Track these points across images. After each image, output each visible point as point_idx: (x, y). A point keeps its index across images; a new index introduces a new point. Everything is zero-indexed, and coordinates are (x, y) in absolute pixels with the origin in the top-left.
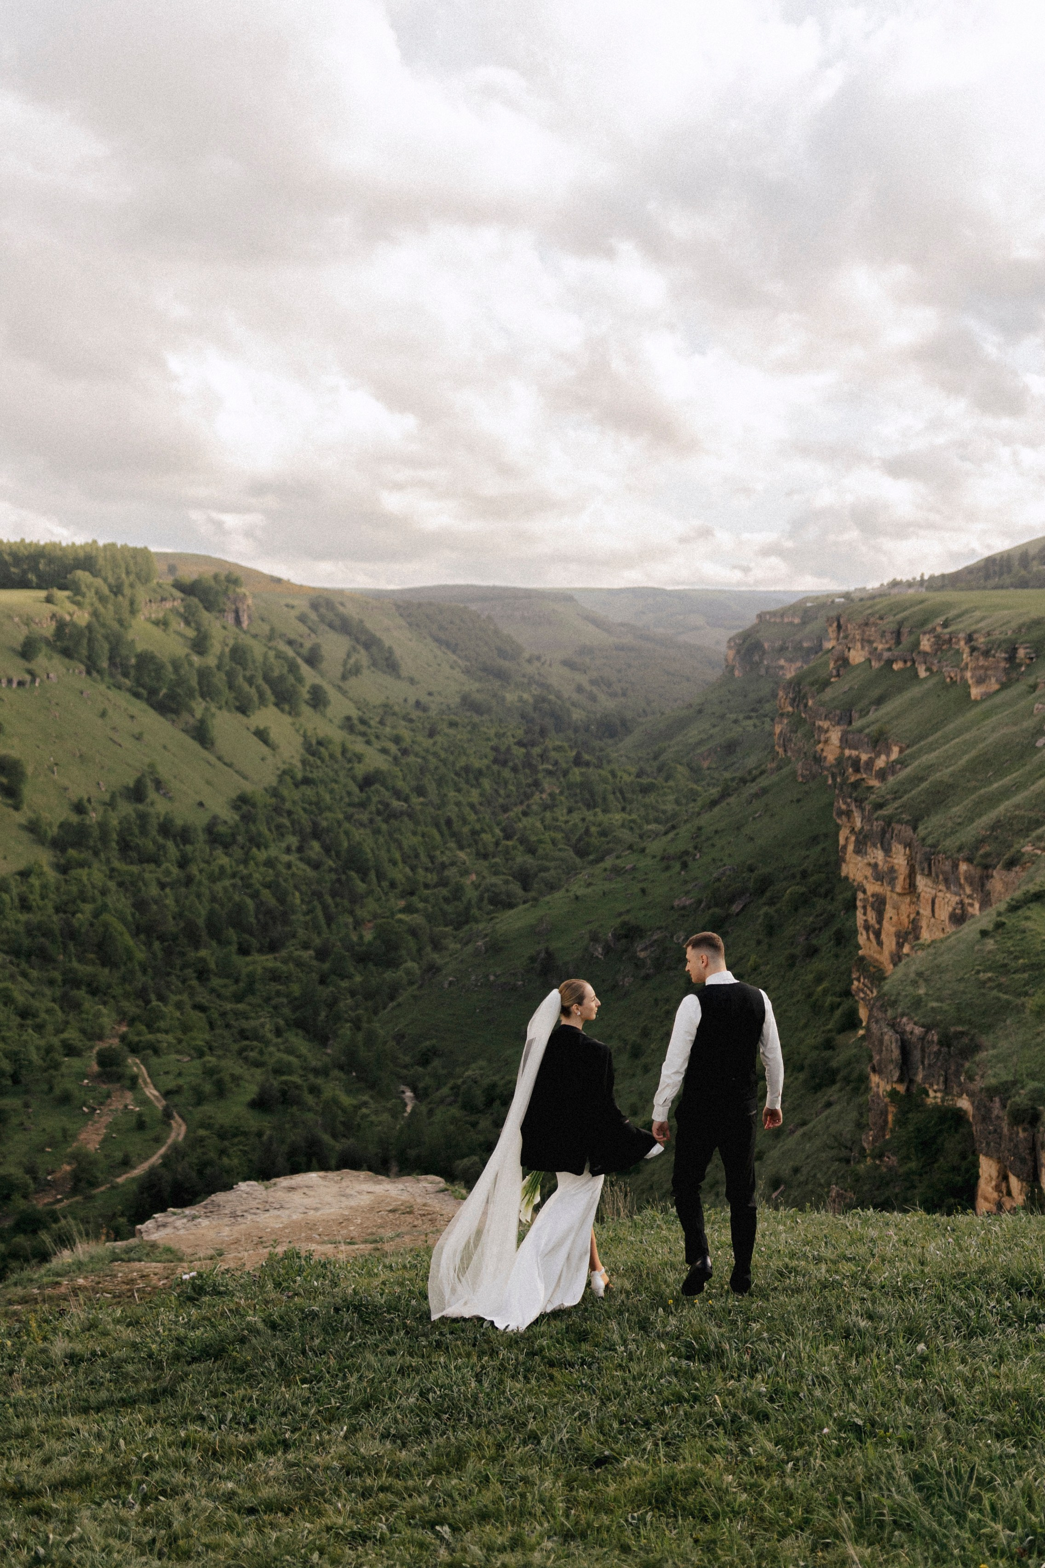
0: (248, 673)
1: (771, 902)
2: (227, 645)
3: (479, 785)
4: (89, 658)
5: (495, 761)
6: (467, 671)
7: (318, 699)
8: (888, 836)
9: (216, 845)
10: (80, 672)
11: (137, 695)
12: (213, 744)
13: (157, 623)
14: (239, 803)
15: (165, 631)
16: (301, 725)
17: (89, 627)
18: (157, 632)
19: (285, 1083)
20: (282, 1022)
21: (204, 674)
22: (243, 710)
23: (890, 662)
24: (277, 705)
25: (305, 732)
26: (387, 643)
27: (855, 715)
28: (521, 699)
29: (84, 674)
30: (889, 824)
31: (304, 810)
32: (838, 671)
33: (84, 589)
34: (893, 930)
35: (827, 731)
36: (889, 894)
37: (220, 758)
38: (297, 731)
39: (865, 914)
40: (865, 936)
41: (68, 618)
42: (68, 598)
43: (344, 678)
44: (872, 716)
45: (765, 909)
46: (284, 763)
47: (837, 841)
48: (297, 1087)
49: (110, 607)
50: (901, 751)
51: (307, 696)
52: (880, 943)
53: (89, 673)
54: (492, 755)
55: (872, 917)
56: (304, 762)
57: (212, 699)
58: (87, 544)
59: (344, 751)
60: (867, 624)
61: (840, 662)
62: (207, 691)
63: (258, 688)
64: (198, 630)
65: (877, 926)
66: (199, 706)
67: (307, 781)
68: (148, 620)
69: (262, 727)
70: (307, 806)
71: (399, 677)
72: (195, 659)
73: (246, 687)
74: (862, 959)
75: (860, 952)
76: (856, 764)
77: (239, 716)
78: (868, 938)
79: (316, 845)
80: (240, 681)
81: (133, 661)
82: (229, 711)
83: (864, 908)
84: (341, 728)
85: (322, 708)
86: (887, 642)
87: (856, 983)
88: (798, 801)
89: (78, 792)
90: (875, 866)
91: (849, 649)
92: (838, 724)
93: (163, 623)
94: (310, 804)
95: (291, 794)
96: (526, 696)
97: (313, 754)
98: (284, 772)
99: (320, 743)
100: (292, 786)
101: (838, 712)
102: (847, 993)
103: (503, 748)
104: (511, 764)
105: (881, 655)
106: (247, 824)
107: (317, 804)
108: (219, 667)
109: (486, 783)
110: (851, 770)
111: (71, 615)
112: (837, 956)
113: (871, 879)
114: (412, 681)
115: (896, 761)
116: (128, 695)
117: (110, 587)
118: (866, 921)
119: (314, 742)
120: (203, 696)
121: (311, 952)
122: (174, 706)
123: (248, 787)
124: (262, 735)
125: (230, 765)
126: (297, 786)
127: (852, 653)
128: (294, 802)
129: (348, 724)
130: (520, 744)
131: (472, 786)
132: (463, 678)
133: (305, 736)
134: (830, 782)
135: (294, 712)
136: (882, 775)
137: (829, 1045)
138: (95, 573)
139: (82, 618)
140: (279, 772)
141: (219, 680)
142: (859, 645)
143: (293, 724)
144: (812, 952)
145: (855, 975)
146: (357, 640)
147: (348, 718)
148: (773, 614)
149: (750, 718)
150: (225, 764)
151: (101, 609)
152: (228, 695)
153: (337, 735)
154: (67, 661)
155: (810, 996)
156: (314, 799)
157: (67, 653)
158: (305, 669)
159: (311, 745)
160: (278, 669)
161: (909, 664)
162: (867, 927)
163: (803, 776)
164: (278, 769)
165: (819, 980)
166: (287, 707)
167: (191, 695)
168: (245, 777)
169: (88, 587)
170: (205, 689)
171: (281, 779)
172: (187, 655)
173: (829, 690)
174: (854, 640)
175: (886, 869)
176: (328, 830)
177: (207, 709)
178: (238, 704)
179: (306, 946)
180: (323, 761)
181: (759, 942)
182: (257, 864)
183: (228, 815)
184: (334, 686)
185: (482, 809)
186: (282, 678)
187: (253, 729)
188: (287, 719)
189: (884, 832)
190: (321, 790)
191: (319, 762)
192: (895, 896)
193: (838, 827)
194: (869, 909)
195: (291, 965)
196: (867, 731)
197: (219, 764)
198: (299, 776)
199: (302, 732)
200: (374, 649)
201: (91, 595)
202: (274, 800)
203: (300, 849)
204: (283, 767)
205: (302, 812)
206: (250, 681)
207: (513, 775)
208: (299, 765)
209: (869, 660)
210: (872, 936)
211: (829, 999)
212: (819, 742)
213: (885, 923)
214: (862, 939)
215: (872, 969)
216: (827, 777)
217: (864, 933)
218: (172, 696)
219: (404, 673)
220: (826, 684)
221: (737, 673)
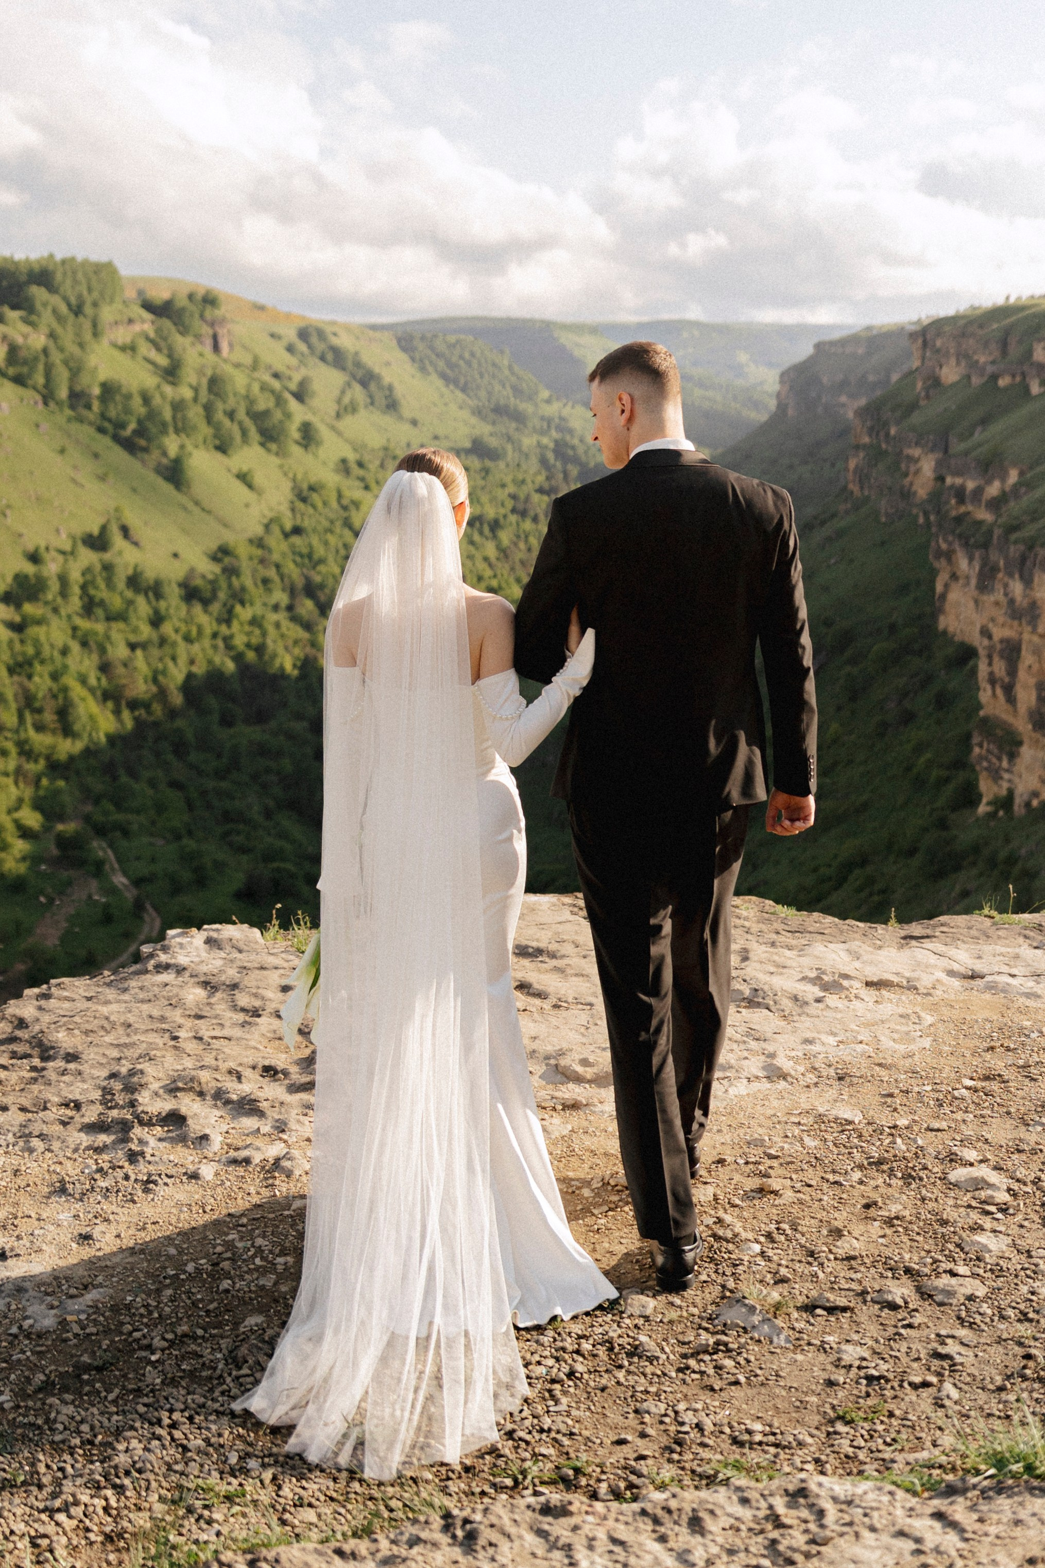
0: (228, 408)
1: (853, 661)
2: (204, 375)
3: (495, 537)
4: (46, 386)
5: (513, 511)
6: (478, 412)
7: (308, 436)
8: (1028, 563)
9: (195, 602)
10: (36, 403)
11: (101, 430)
12: (189, 487)
13: (123, 349)
14: (219, 555)
15: (133, 357)
16: (290, 468)
17: (45, 351)
18: (123, 359)
19: (278, 870)
20: (271, 803)
21: (178, 406)
22: (222, 448)
23: (994, 378)
24: (262, 444)
25: (295, 475)
26: (387, 379)
27: (953, 440)
28: (539, 444)
29: (41, 406)
30: (1031, 548)
31: (294, 561)
32: (927, 392)
33: (38, 306)
34: (1032, 681)
35: (917, 460)
36: (1026, 636)
37: (197, 503)
38: (285, 474)
39: (990, 664)
40: (989, 692)
41: (20, 340)
42: (21, 318)
43: (338, 416)
44: (978, 435)
45: (848, 669)
46: (271, 509)
47: (933, 589)
48: (292, 876)
49: (70, 328)
50: (1022, 474)
51: (296, 435)
52: (1011, 699)
53: (46, 404)
54: (510, 504)
55: (1000, 667)
56: (293, 510)
57: (188, 436)
58: (42, 258)
59: (340, 496)
60: (963, 335)
61: (930, 382)
62: (182, 428)
63: (240, 424)
64: (170, 356)
65: (1007, 680)
66: (172, 444)
67: (297, 531)
68: (115, 345)
69: (245, 469)
70: (298, 559)
71: (401, 418)
72: (168, 390)
73: (227, 422)
74: (985, 721)
75: (982, 713)
76: (960, 494)
77: (219, 456)
78: (994, 694)
79: (309, 604)
80: (220, 416)
81: (96, 391)
82: (208, 450)
83: (990, 657)
84: (337, 471)
85: (313, 447)
86: (990, 354)
87: (977, 750)
88: (883, 543)
89: (34, 539)
90: (1012, 601)
91: (941, 367)
92: (932, 450)
93: (130, 349)
94: (302, 556)
95: (278, 546)
96: (545, 441)
97: (304, 500)
98: (271, 520)
99: (312, 488)
100: (281, 537)
101: (931, 437)
102: (961, 763)
103: (522, 496)
104: (532, 513)
105: (984, 369)
106: (229, 578)
107: (310, 556)
108: (195, 400)
109: (505, 537)
110: (953, 501)
111: (26, 337)
112: (939, 722)
113: (1001, 619)
114: (414, 423)
115: (1016, 487)
116: (91, 431)
117: (69, 305)
118: (991, 674)
119: (305, 486)
120: (177, 431)
121: (305, 724)
122: (142, 442)
123: (229, 538)
124: (244, 478)
125: (209, 512)
126: (286, 535)
127: (945, 370)
128: (284, 555)
129: (344, 467)
130: (541, 491)
131: (487, 538)
132: (474, 420)
133: (294, 480)
134: (921, 520)
135: (281, 453)
136: (995, 504)
137: (942, 824)
138: (51, 288)
139: (38, 340)
140: (266, 521)
141: (195, 413)
142: (953, 361)
143: (281, 467)
144: (908, 718)
145: (976, 739)
146: (354, 376)
147: (344, 461)
148: (832, 343)
149: (806, 463)
150: (203, 509)
151: (59, 330)
152: (205, 430)
153: (330, 478)
154: (20, 390)
155: (908, 769)
156: (305, 551)
157: (19, 380)
158: (293, 405)
159: (301, 491)
160: (264, 403)
161: (1018, 379)
162: (992, 680)
163: (887, 514)
164: (264, 516)
165: (919, 749)
166: (274, 447)
167: (164, 430)
168: (226, 525)
169: (45, 305)
170: (180, 424)
171: (267, 527)
172: (158, 387)
173: (916, 414)
174: (947, 355)
175: (1025, 604)
176: (322, 586)
177: (182, 447)
178: (217, 442)
179: (299, 717)
180: (314, 507)
181: (839, 709)
182: (241, 624)
183: (208, 568)
184: (327, 425)
185: (499, 565)
186: (266, 413)
187: (235, 471)
188: (275, 460)
189: (1023, 559)
190: (315, 542)
191: (311, 510)
192: (1036, 639)
193: (933, 573)
194: (996, 659)
195: (282, 738)
196: (974, 454)
197: (196, 510)
198: (288, 526)
199: (291, 475)
200: (373, 386)
201: (47, 317)
202: (259, 552)
203: (290, 608)
204: (270, 515)
205: (292, 566)
206: (231, 415)
207: (534, 526)
208: (289, 514)
209: (968, 377)
210: (999, 691)
211: (935, 773)
212: (906, 475)
213: (1022, 674)
214: (985, 695)
215: (999, 732)
216: (917, 516)
217: (989, 687)
218: (141, 432)
219: (407, 413)
220: (913, 407)
221: (790, 412)
